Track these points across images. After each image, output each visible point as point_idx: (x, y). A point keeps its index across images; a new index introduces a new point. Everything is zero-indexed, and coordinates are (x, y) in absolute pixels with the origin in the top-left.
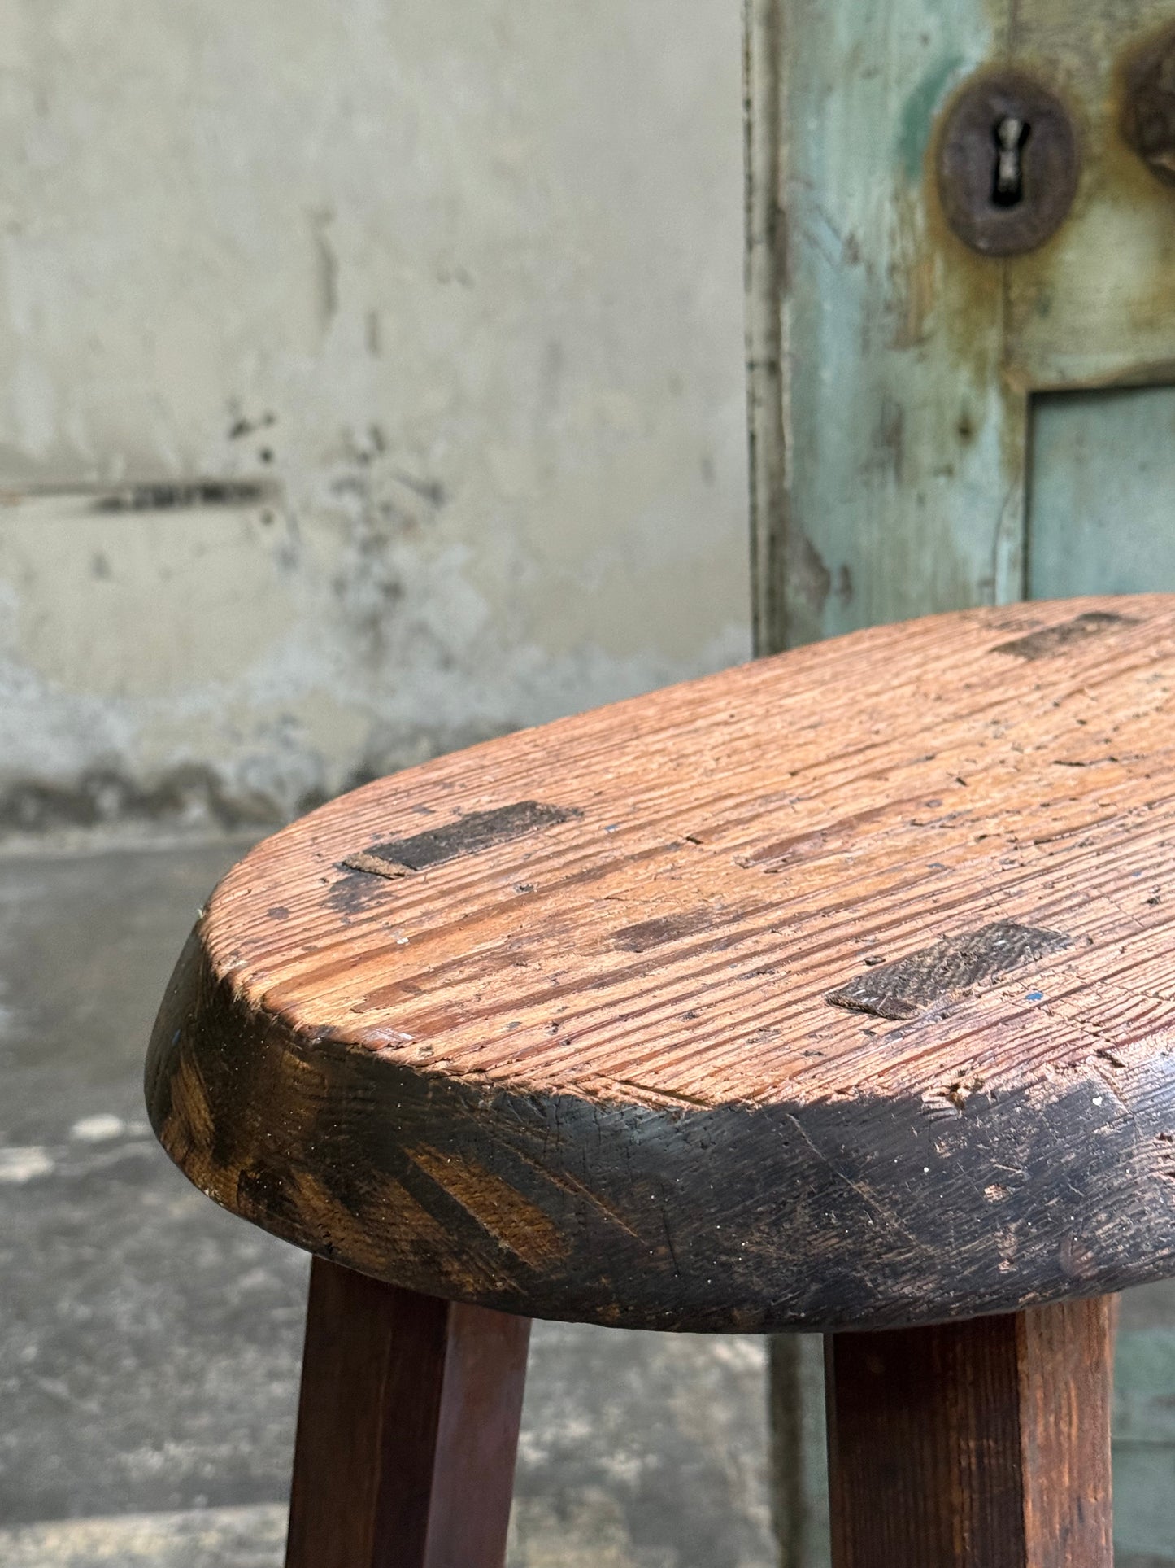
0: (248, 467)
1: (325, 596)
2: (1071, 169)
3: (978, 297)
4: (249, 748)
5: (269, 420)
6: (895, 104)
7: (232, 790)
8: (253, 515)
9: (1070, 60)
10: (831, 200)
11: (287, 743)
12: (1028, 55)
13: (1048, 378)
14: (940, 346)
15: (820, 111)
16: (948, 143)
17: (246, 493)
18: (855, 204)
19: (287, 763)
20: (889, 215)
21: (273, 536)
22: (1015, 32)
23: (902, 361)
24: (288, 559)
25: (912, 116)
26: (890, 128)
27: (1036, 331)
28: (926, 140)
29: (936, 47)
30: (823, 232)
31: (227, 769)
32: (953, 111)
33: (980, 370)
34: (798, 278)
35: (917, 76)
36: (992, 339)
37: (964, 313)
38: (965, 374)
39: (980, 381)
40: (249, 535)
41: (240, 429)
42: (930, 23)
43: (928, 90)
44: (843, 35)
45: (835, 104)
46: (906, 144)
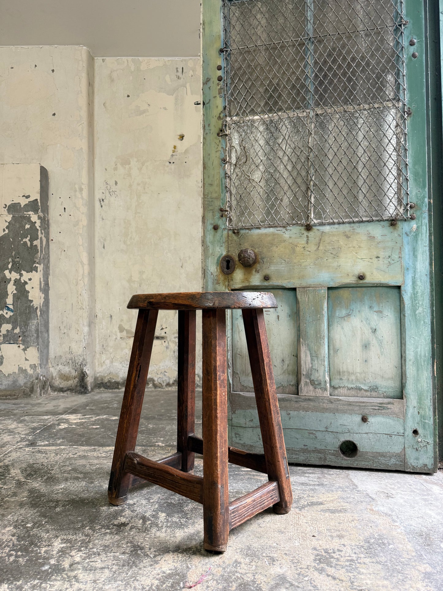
0: (163, 334)
1: (172, 353)
2: (235, 265)
3: (225, 279)
4: (159, 376)
5: (166, 328)
6: (216, 258)
7: (156, 382)
8: (163, 341)
9: (234, 254)
10: (209, 268)
11: (165, 375)
12: (229, 254)
13: (233, 288)
14: (221, 284)
15: (208, 259)
16: (222, 263)
17: (163, 338)
18: (212, 269)
19: (165, 378)
20: (216, 270)
21: (165, 344)
22: (228, 251)
23: (217, 286)
24: (167, 348)
25: (218, 260)
26: (216, 261)
27: (231, 282)
28: (219, 262)
29: (220, 252)
30: (209, 272)
31: (156, 379)
32: (222, 259)
33: (225, 287)
34: (206, 277)
35: (218, 256)
36: (227, 283)
37: (224, 281)
38: (224, 287)
39: (226, 288)
40: (162, 344)
41: (162, 329)
42: (220, 250)
43: (219, 257)
44: (211, 252)
45: (210, 258)
46: (217, 263)
